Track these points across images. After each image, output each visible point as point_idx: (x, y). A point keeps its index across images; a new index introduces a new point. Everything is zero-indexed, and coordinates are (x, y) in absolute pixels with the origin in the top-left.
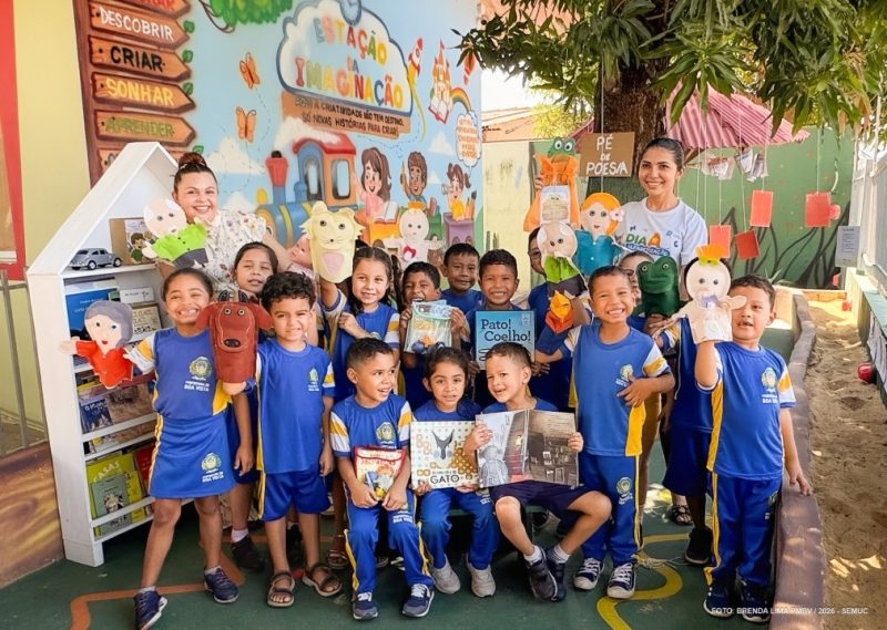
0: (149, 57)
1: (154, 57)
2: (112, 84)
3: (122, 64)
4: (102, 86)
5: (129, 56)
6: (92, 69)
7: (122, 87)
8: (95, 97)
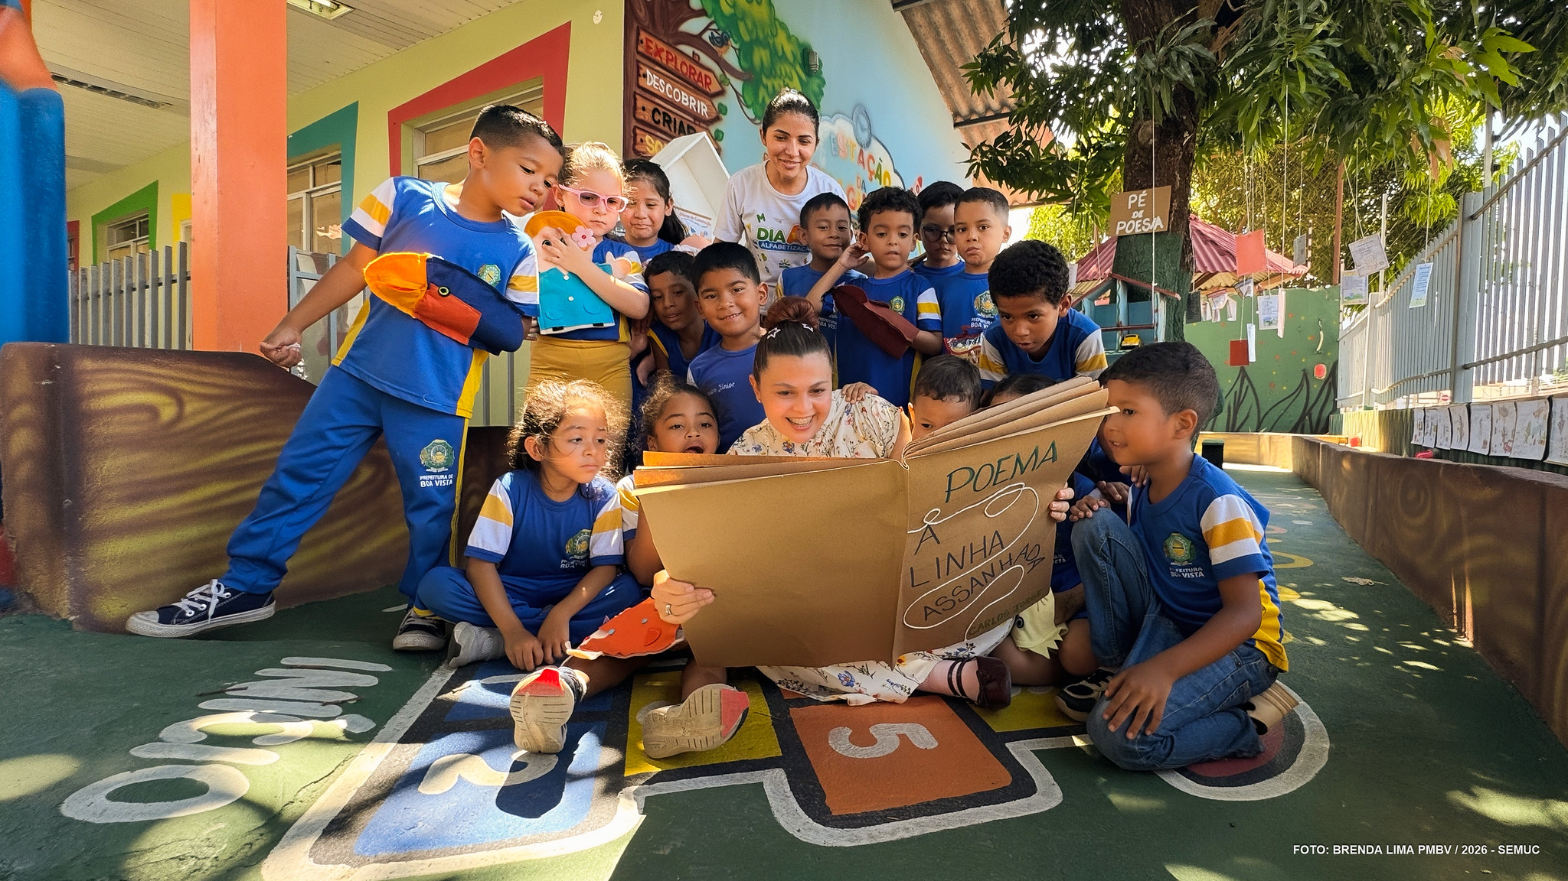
0: (685, 126)
1: (689, 127)
2: (651, 142)
3: (661, 126)
4: (642, 141)
5: (668, 121)
6: (634, 123)
7: (659, 146)
8: (634, 149)
